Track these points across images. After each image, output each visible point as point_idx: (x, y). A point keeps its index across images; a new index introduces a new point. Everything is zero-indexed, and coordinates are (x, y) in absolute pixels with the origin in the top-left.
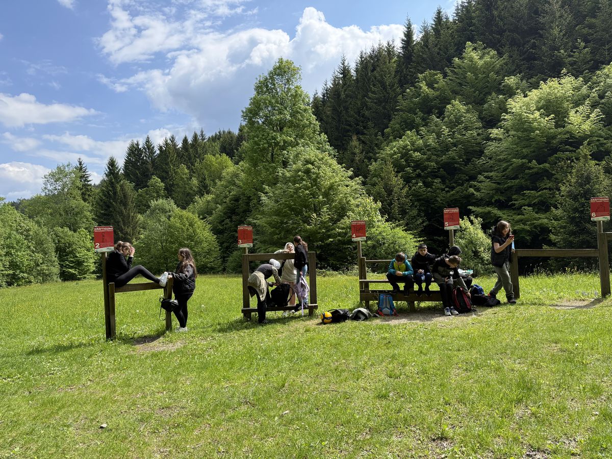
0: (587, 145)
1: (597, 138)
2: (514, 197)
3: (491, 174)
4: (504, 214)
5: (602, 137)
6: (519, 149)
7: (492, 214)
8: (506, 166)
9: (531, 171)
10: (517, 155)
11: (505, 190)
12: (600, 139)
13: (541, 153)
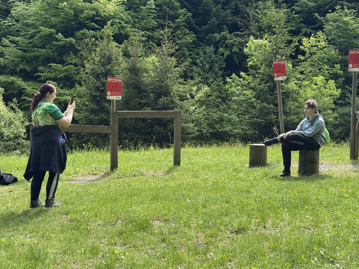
0: (111, 25)
1: (119, 21)
2: (40, 68)
3: (17, 39)
4: (28, 85)
5: (123, 20)
6: (48, 16)
7: (15, 85)
8: (34, 32)
9: (58, 43)
10: (46, 23)
11: (32, 60)
12: (122, 22)
13: (69, 25)
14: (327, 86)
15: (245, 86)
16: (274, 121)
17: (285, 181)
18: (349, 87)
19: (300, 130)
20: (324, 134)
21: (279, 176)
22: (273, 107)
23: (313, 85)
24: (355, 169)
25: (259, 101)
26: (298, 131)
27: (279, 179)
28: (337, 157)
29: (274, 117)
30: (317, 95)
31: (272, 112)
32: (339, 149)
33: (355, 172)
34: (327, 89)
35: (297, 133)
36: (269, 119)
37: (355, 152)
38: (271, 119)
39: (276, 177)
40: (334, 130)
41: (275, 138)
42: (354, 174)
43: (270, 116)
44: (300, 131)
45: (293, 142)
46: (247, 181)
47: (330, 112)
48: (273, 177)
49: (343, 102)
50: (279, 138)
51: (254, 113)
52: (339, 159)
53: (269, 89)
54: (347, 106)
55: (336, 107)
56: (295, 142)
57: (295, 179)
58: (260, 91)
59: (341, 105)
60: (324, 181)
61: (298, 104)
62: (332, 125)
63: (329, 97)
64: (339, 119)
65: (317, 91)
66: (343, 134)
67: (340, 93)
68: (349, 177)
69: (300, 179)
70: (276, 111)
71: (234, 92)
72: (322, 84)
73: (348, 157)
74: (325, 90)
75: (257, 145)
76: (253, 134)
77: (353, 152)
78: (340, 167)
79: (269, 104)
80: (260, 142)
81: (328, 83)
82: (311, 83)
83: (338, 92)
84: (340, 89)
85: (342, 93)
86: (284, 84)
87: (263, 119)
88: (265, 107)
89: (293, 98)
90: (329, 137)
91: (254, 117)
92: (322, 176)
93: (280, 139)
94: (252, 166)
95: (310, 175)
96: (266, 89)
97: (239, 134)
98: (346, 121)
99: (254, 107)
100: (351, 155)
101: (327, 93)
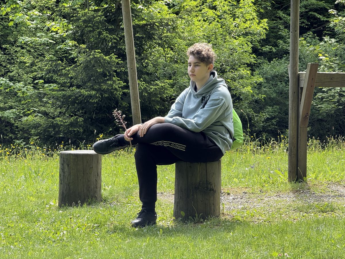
14: (238, 12)
15: (49, 9)
16: (119, 94)
17: (144, 239)
18: (286, 16)
19: (177, 115)
20: (230, 125)
21: (128, 226)
22: (117, 61)
23: (206, 9)
24: (300, 203)
25: (83, 46)
26: (171, 117)
27: (129, 234)
28: (261, 178)
29: (119, 83)
30: (215, 32)
31: (115, 71)
32: (264, 159)
33: (299, 210)
34: (238, 17)
35: (171, 122)
36: (108, 89)
37: (299, 165)
38: (112, 89)
39: (122, 230)
40: (255, 114)
41: (120, 136)
42: (296, 215)
43: (109, 82)
44: (178, 117)
45: (160, 143)
46: (54, 241)
47: (245, 72)
48: (115, 230)
49: (274, 50)
50: (129, 134)
51: (72, 74)
52: (265, 182)
53: (106, 17)
54: (281, 58)
55: (259, 61)
56: (165, 144)
57: (167, 231)
58: (85, 21)
59: (270, 57)
60: (231, 234)
61: (173, 53)
62: (250, 104)
63: (242, 38)
64: (265, 88)
65: (214, 23)
66: (275, 123)
67: (265, 29)
68: (286, 223)
69: (178, 232)
70: (123, 69)
71: (23, 24)
72: (226, 8)
73: (284, 177)
74: (234, 20)
75: (78, 152)
76: (72, 124)
77: (296, 163)
78: (266, 199)
79: (107, 53)
80: (85, 145)
81: (240, 5)
82: (203, 4)
83: (261, 25)
84: (266, 20)
85: (270, 28)
86: (140, 6)
87: (93, 89)
88: (97, 60)
89: (161, 39)
90: (241, 131)
91: (72, 85)
92: (226, 222)
93: (131, 137)
94: (65, 205)
95: (202, 222)
96: (100, 17)
97: (36, 126)
98: (281, 93)
99: (72, 61)
100: (290, 172)
101: (238, 28)
